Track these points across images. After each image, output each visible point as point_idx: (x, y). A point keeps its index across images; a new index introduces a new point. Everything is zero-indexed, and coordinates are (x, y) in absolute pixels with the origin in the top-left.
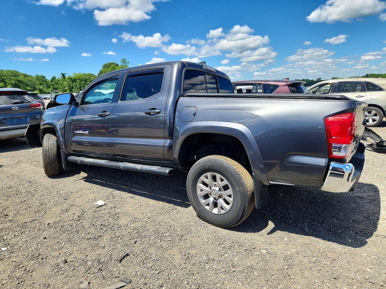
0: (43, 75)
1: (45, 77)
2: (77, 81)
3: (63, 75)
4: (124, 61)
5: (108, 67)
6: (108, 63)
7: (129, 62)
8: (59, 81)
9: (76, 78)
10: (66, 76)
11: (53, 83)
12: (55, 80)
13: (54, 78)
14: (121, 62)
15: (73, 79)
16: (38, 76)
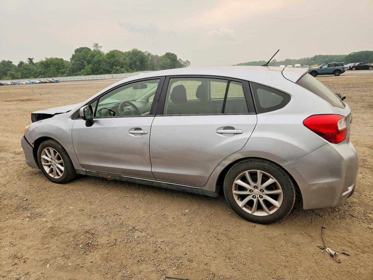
0: (10, 60)
1: (11, 62)
2: (52, 65)
3: (31, 60)
4: (96, 45)
5: (81, 51)
6: (80, 48)
7: (101, 47)
8: (27, 66)
9: (48, 63)
10: (34, 61)
11: (21, 69)
12: (23, 65)
13: (21, 63)
14: (94, 47)
15: (45, 64)
16: (5, 61)
